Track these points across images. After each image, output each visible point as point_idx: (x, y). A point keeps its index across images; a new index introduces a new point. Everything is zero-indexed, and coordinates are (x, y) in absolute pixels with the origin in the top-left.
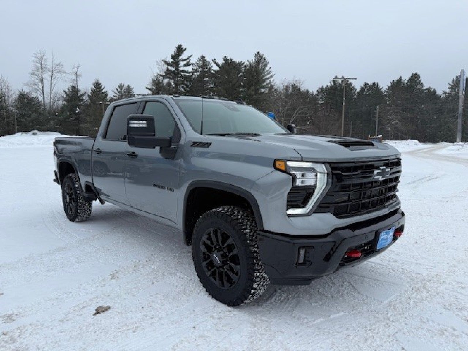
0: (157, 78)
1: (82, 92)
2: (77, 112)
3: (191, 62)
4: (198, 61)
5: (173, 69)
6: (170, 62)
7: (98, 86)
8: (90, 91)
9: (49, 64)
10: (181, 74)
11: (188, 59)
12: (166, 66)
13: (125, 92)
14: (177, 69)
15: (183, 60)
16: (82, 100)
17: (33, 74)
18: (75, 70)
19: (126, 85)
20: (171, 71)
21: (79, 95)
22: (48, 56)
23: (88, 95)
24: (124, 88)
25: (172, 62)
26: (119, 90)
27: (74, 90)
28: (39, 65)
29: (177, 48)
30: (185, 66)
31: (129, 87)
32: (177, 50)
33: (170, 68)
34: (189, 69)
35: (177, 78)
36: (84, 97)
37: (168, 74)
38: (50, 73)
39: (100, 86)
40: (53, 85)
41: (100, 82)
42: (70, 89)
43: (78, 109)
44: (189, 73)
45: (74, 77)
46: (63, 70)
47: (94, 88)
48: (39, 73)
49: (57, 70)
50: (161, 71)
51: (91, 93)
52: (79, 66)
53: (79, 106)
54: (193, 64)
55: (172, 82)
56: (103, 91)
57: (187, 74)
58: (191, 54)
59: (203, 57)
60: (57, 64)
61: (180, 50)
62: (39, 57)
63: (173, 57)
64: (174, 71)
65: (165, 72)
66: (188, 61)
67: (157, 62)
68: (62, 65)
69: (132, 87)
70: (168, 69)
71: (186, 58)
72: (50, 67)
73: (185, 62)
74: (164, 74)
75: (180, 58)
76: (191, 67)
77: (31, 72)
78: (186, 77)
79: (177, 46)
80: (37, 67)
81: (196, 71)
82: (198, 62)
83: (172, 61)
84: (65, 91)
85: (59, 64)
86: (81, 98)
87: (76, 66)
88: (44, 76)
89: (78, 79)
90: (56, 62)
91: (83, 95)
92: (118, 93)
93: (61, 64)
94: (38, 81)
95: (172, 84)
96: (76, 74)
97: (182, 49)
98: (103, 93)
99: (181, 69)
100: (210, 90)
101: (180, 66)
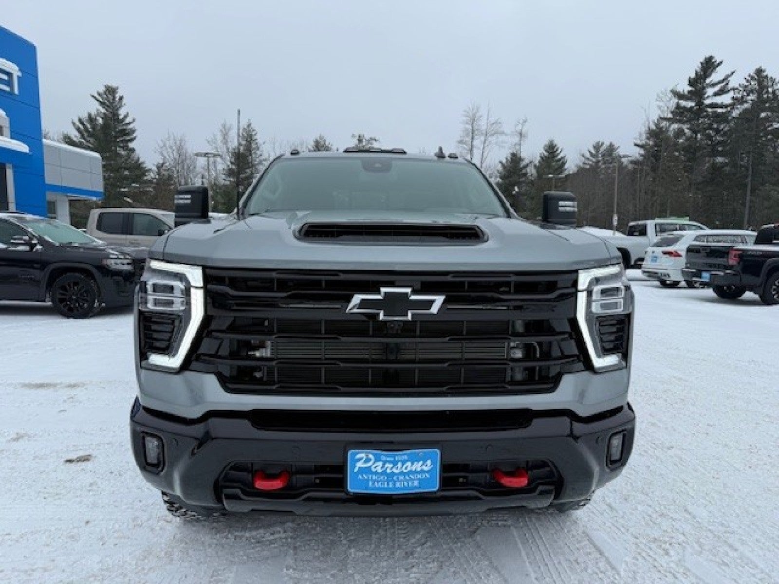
0: (657, 125)
1: (526, 161)
2: (514, 193)
3: (731, 86)
4: (748, 81)
5: (690, 104)
6: (686, 93)
7: (551, 149)
8: (539, 158)
9: (483, 124)
10: (707, 111)
11: (724, 80)
12: (676, 100)
13: (603, 155)
14: (700, 104)
15: (714, 85)
16: (525, 174)
17: (461, 142)
18: (519, 127)
19: (607, 144)
20: (684, 108)
21: (521, 166)
22: (483, 112)
23: (535, 166)
24: (602, 149)
25: (689, 92)
26: (593, 152)
27: (515, 159)
28: (469, 127)
29: (702, 64)
30: (716, 94)
31: (611, 145)
32: (703, 66)
33: (683, 103)
34: (726, 99)
35: (698, 120)
36: (528, 169)
37: (679, 113)
38: (483, 138)
39: (555, 149)
40: (485, 155)
41: (555, 142)
42: (509, 159)
43: (516, 189)
44: (726, 106)
45: (516, 139)
46: (501, 130)
47: (546, 154)
48: (468, 139)
49: (494, 130)
50: (663, 111)
51: (540, 162)
52: (525, 122)
53: (518, 184)
54: (734, 89)
55: (685, 127)
56: (559, 157)
57: (720, 110)
58: (732, 70)
59: (759, 71)
60: (493, 121)
61: (709, 65)
62: (471, 114)
63: (691, 83)
64: (692, 108)
65: (672, 112)
66: (724, 83)
67: (658, 96)
68: (500, 123)
69: (616, 146)
70: (678, 106)
71: (721, 78)
72: (484, 128)
73: (717, 88)
74: (670, 116)
75: (708, 81)
76: (731, 94)
77: (459, 139)
78: (717, 116)
79: (702, 59)
80: (467, 130)
81: (742, 101)
82: (747, 84)
83: (690, 88)
84: (501, 162)
85: (496, 122)
86: (524, 171)
87: (521, 121)
88: (474, 143)
89: (522, 142)
90: (492, 120)
91: (527, 165)
92: (591, 158)
93: (499, 121)
94: (466, 151)
95: (687, 131)
96: (521, 134)
97: (714, 63)
98: (559, 160)
99: (707, 102)
100: (772, 135)
101: (706, 96)
